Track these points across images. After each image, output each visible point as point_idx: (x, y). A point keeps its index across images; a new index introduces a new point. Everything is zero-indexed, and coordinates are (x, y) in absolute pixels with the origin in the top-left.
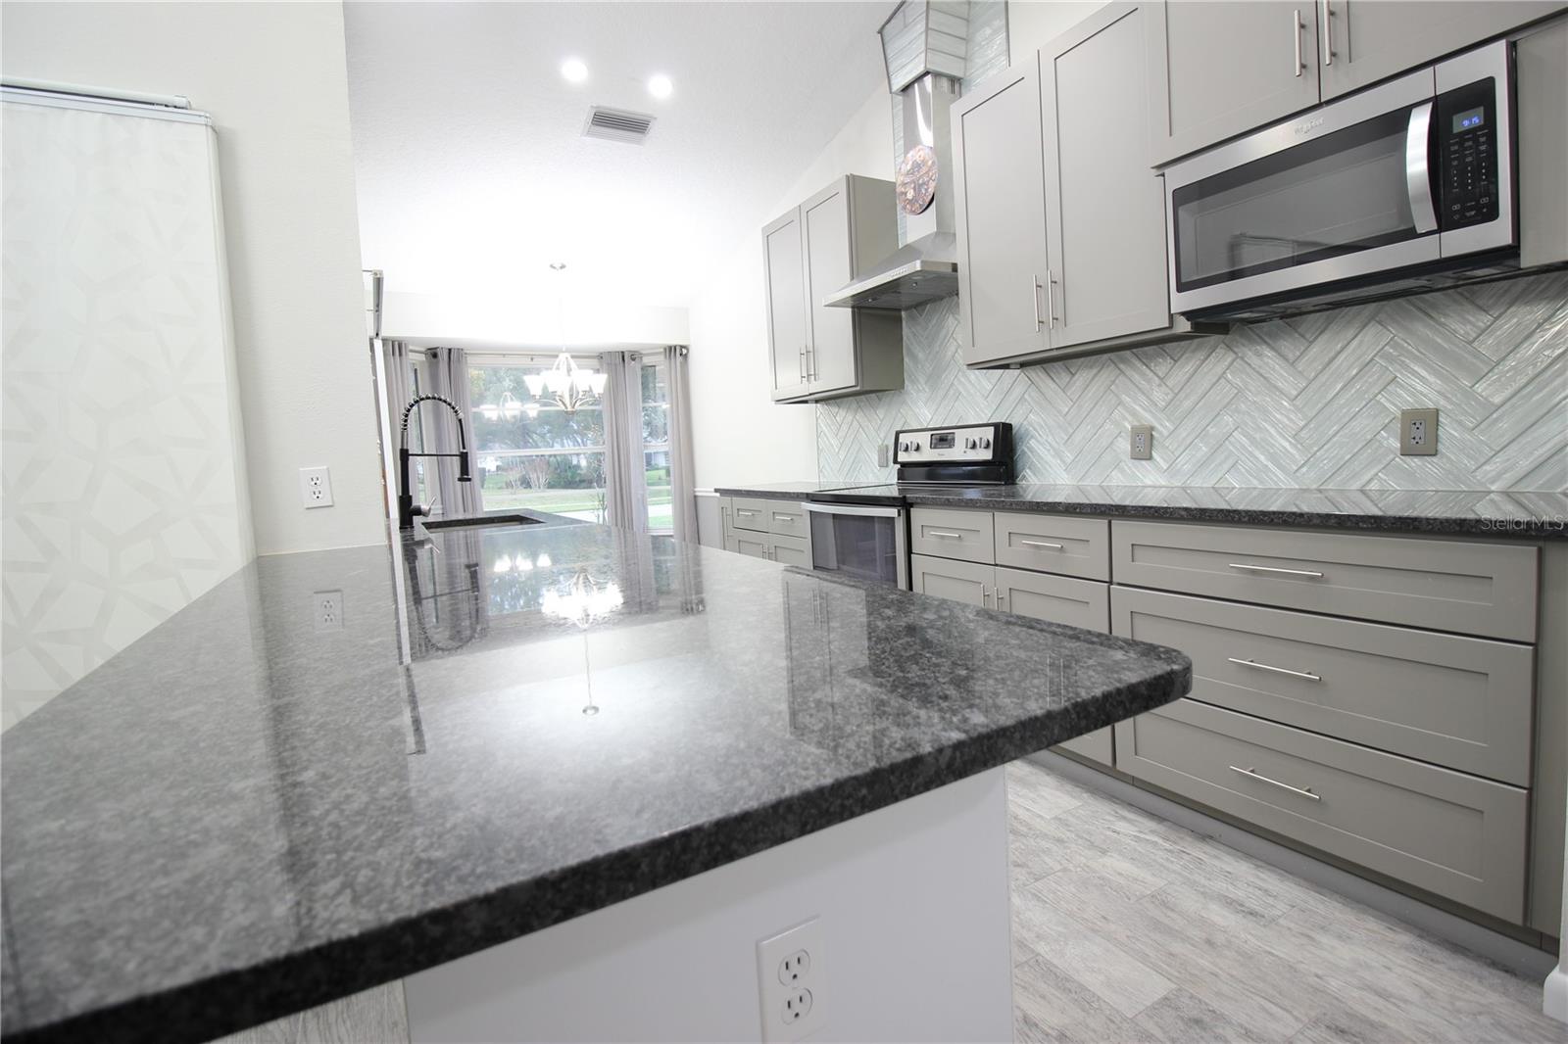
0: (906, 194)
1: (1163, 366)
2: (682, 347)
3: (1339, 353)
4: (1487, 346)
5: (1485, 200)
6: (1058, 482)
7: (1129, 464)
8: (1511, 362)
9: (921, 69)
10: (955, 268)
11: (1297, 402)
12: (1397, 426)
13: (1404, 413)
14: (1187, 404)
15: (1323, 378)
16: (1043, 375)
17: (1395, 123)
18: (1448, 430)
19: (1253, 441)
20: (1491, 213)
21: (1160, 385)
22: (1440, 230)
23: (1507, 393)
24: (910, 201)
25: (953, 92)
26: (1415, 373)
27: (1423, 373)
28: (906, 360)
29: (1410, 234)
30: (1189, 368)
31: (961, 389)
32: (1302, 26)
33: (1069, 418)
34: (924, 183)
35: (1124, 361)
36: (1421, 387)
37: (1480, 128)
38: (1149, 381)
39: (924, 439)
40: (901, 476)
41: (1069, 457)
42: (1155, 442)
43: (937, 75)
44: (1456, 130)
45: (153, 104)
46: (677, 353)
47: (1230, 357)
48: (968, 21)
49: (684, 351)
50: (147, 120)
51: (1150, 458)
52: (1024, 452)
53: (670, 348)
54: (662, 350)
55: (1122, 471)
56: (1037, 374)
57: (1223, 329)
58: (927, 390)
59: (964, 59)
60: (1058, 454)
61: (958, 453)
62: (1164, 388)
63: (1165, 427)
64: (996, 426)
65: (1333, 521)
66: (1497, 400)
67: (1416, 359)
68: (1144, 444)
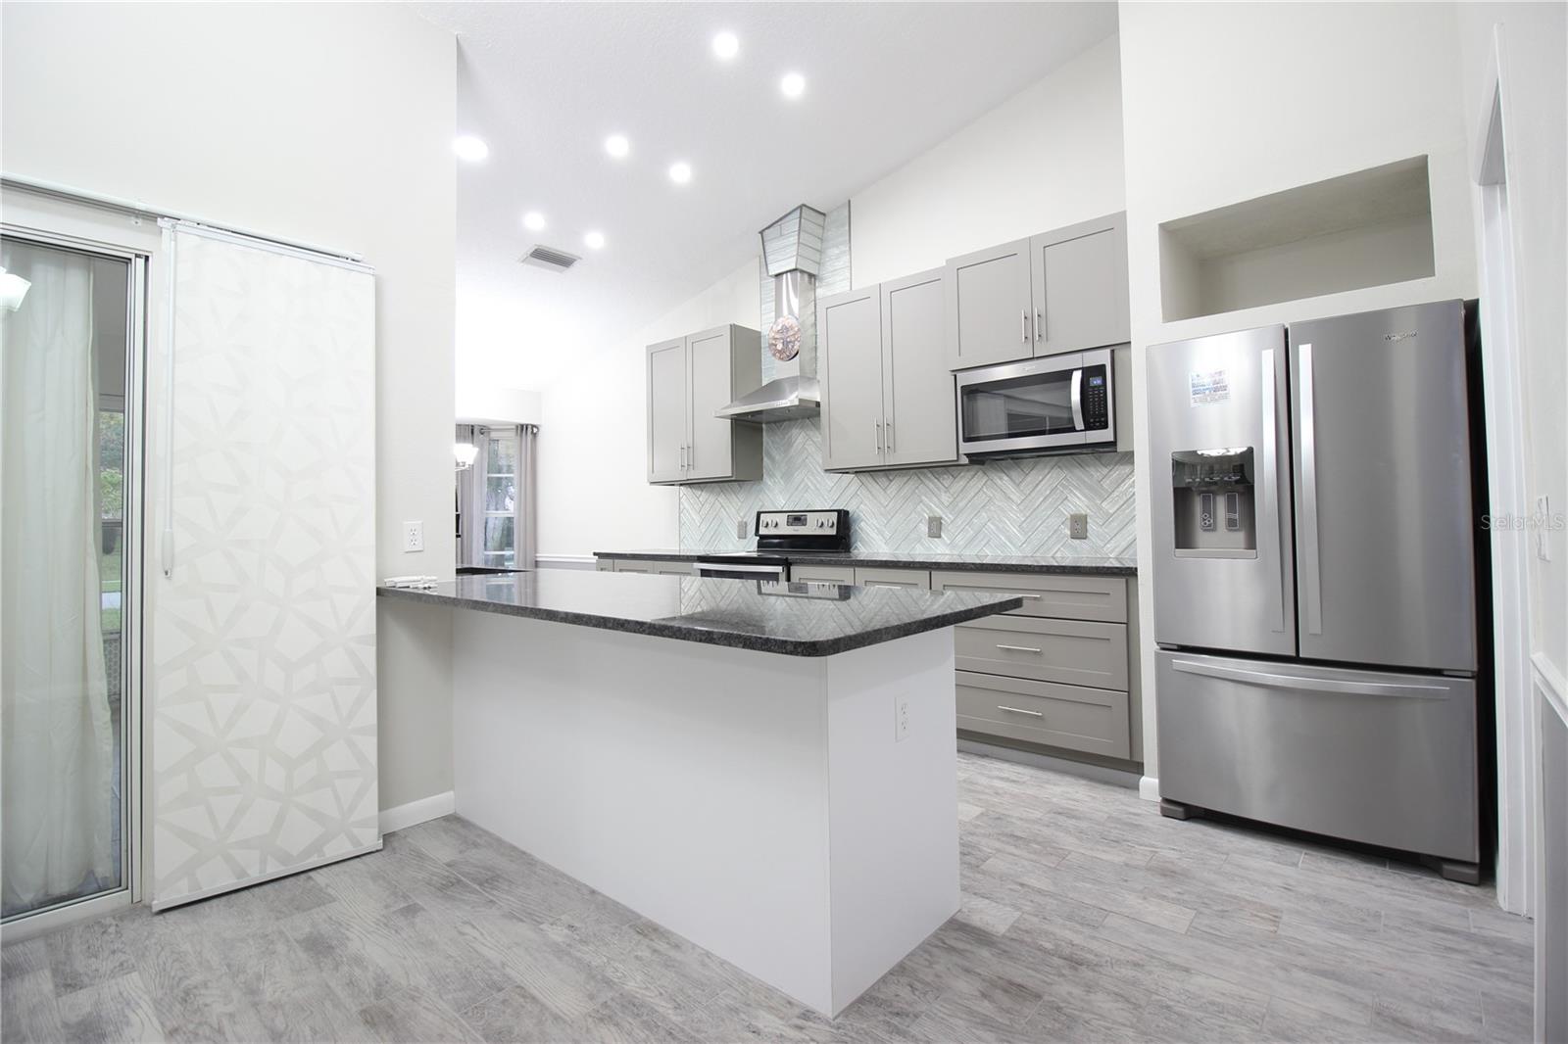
0: (776, 345)
1: (947, 480)
2: (533, 426)
3: (1040, 481)
4: (1106, 483)
5: (1103, 419)
6: (880, 551)
7: (927, 541)
8: (1116, 493)
9: (793, 267)
10: (818, 404)
11: (1021, 507)
12: (1068, 523)
13: (1071, 516)
14: (961, 505)
15: (1033, 495)
16: (870, 479)
17: (1066, 376)
18: (1091, 526)
19: (998, 527)
20: (1106, 426)
21: (945, 492)
22: (1085, 430)
23: (1115, 509)
24: (779, 351)
25: (810, 283)
26: (1075, 494)
27: (1079, 495)
28: (765, 459)
29: (1073, 429)
30: (962, 483)
31: (810, 484)
32: (1026, 318)
33: (888, 508)
34: (790, 342)
35: (925, 475)
36: (1078, 502)
37: (1100, 386)
38: (939, 489)
39: (782, 519)
40: (760, 545)
41: (887, 534)
42: (943, 528)
43: (802, 272)
44: (1091, 385)
45: (338, 257)
46: (527, 431)
47: (985, 479)
48: (822, 240)
49: (535, 430)
50: (335, 268)
51: (940, 537)
52: (856, 531)
53: (522, 426)
54: (514, 427)
55: (922, 545)
56: (867, 479)
57: (982, 463)
58: (782, 483)
59: (819, 264)
60: (880, 533)
61: (810, 529)
62: (948, 494)
63: (949, 518)
64: (839, 512)
65: (1044, 569)
66: (1111, 511)
67: (1076, 488)
68: (936, 528)
